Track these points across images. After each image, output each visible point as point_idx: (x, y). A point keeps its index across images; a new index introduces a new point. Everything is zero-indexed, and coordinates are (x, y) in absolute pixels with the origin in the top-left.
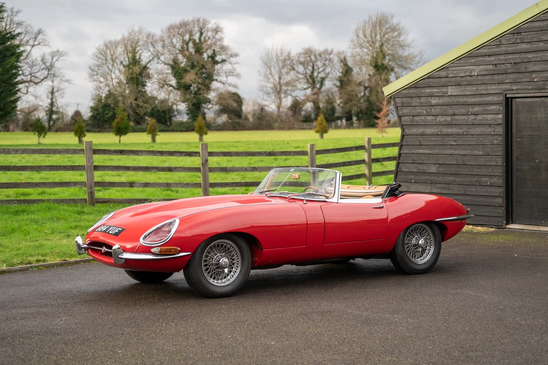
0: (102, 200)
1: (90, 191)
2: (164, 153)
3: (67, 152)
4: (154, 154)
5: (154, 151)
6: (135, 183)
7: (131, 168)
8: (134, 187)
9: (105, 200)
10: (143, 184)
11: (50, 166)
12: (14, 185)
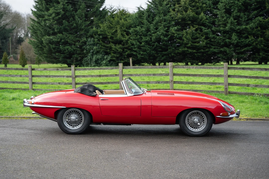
0: (232, 92)
1: (225, 87)
2: (267, 70)
3: (216, 68)
4: (262, 70)
5: (262, 68)
6: (250, 85)
7: (248, 77)
8: (249, 87)
9: (234, 92)
10: (255, 86)
11: (208, 75)
12: (192, 83)
